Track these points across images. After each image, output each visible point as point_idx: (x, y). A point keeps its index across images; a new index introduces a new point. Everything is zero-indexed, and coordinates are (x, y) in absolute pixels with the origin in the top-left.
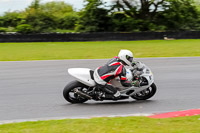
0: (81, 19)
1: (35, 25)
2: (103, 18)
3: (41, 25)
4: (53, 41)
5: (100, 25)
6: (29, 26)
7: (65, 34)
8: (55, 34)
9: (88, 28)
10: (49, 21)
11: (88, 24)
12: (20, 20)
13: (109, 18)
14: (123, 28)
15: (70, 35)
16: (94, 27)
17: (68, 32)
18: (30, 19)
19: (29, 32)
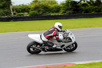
0: (64, 7)
1: (39, 11)
2: (76, 6)
3: (42, 11)
4: (49, 19)
5: (74, 10)
6: (36, 12)
7: (55, 16)
8: (50, 16)
9: (68, 12)
10: (46, 9)
11: (67, 10)
12: (30, 8)
13: (79, 6)
14: (87, 11)
15: (58, 16)
16: (71, 11)
17: (57, 14)
18: (36, 8)
19: (36, 15)
